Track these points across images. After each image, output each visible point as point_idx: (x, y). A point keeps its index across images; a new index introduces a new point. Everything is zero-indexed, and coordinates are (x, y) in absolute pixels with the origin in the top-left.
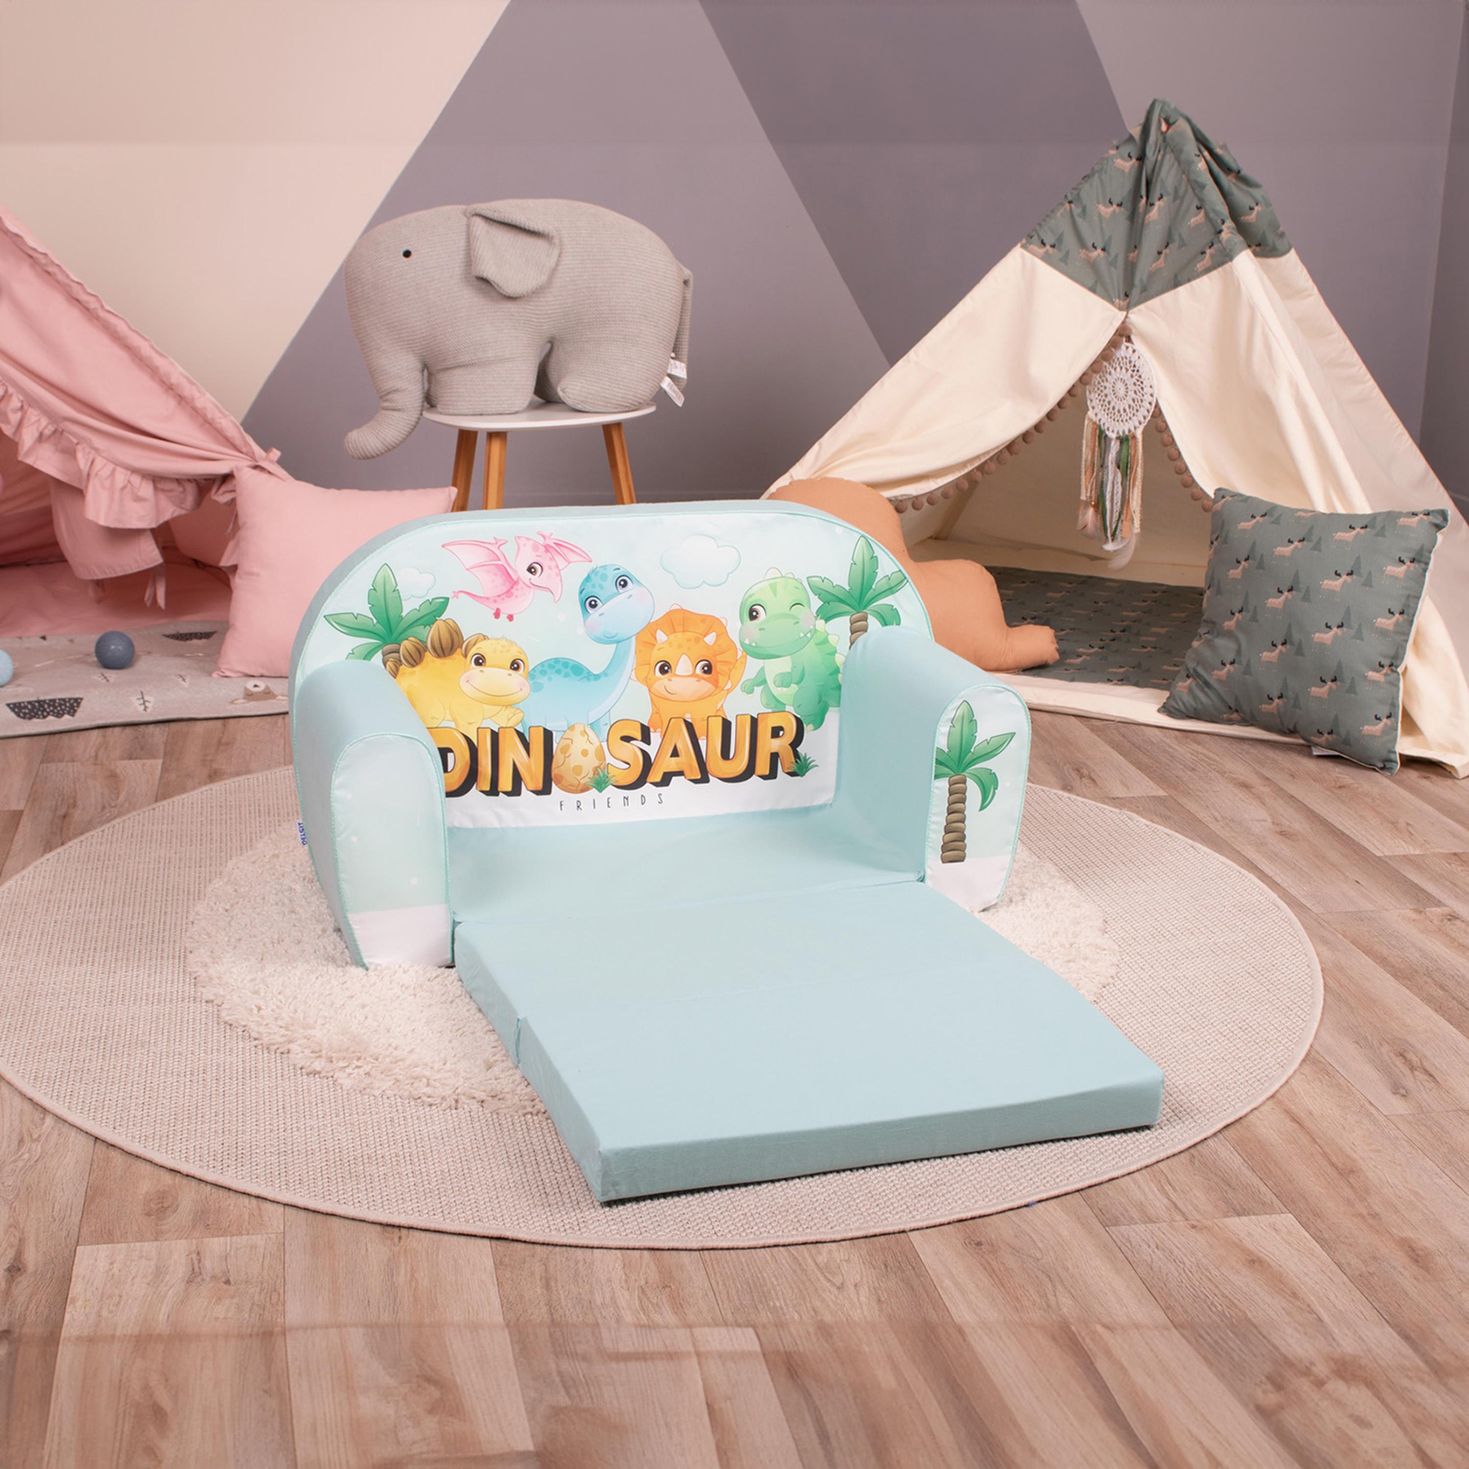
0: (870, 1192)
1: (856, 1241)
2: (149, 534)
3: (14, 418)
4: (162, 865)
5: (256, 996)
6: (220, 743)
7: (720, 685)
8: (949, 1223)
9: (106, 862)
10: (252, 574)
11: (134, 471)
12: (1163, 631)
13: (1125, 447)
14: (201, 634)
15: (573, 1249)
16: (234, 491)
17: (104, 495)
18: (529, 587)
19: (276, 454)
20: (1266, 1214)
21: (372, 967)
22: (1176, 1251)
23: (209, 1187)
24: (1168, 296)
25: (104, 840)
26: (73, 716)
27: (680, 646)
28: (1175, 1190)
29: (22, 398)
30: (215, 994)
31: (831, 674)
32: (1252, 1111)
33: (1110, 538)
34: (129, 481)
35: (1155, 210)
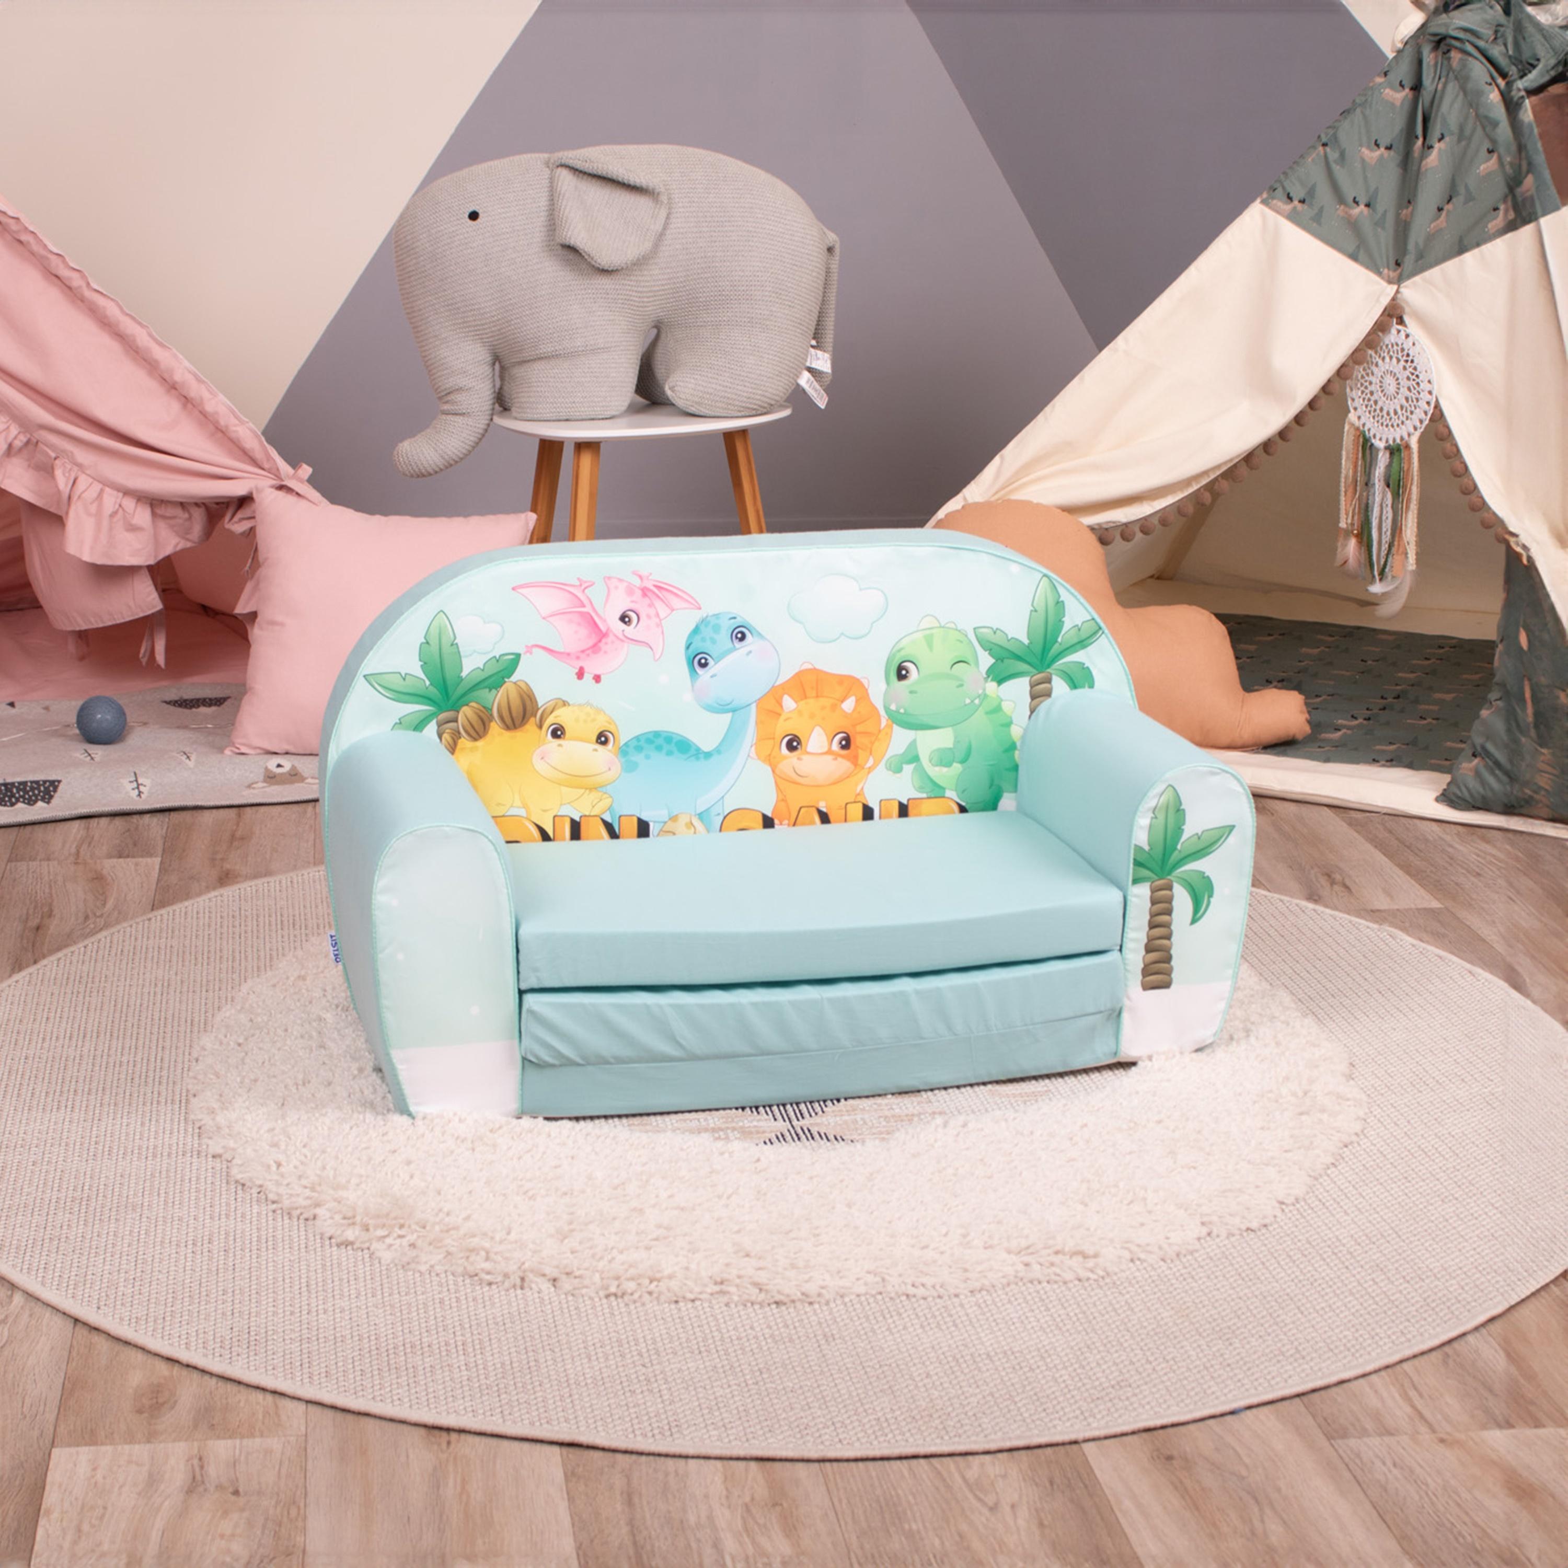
7: (860, 762)
13: (1396, 459)
18: (621, 640)
27: (813, 716)
31: (1006, 751)
33: (1378, 578)
35: (1434, 154)
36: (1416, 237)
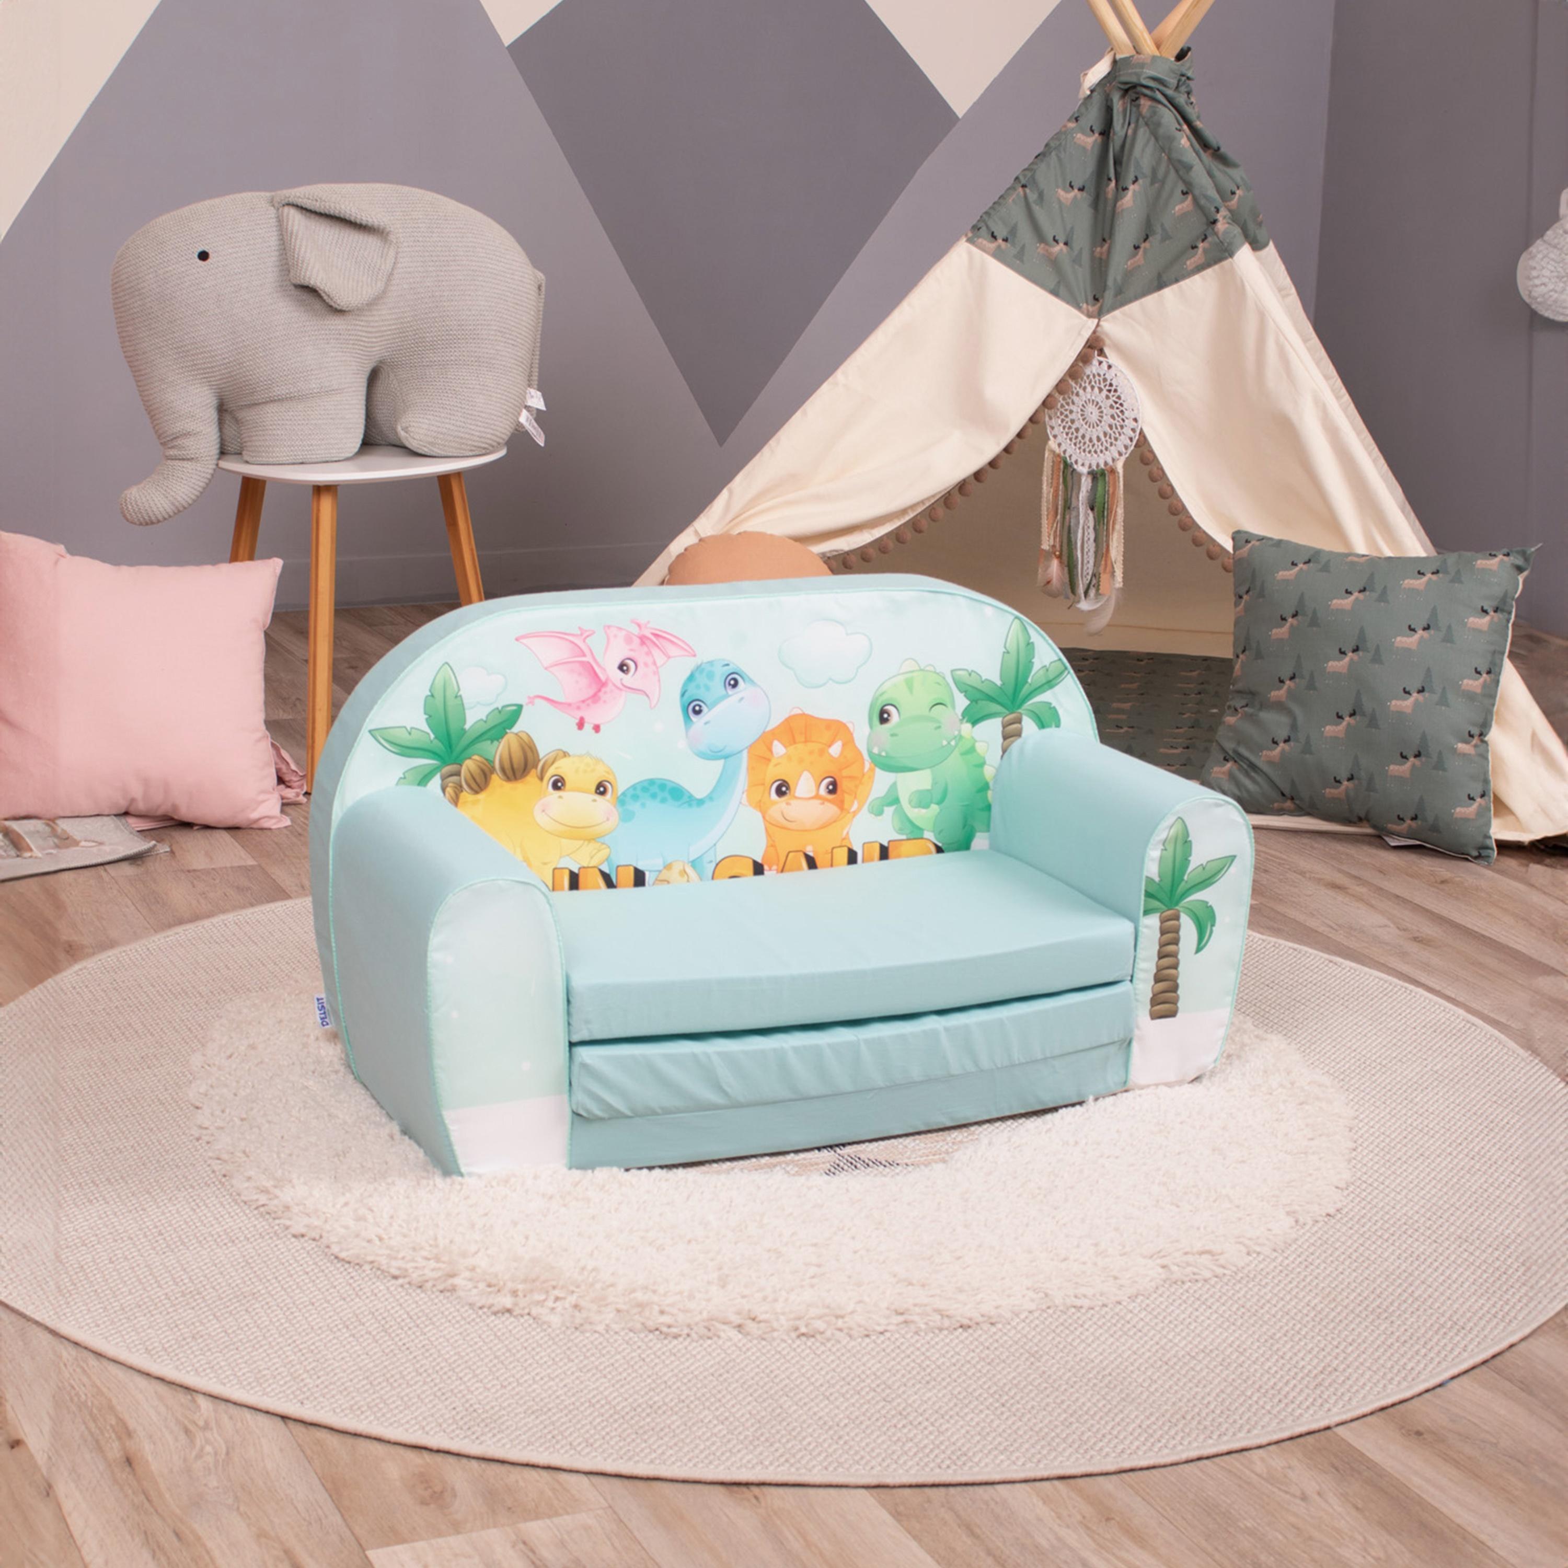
7: (846, 806)
13: (1100, 483)
18: (619, 689)
24: (1150, 300)
27: (801, 760)
31: (979, 791)
33: (1082, 596)
35: (1129, 195)
36: (1114, 274)
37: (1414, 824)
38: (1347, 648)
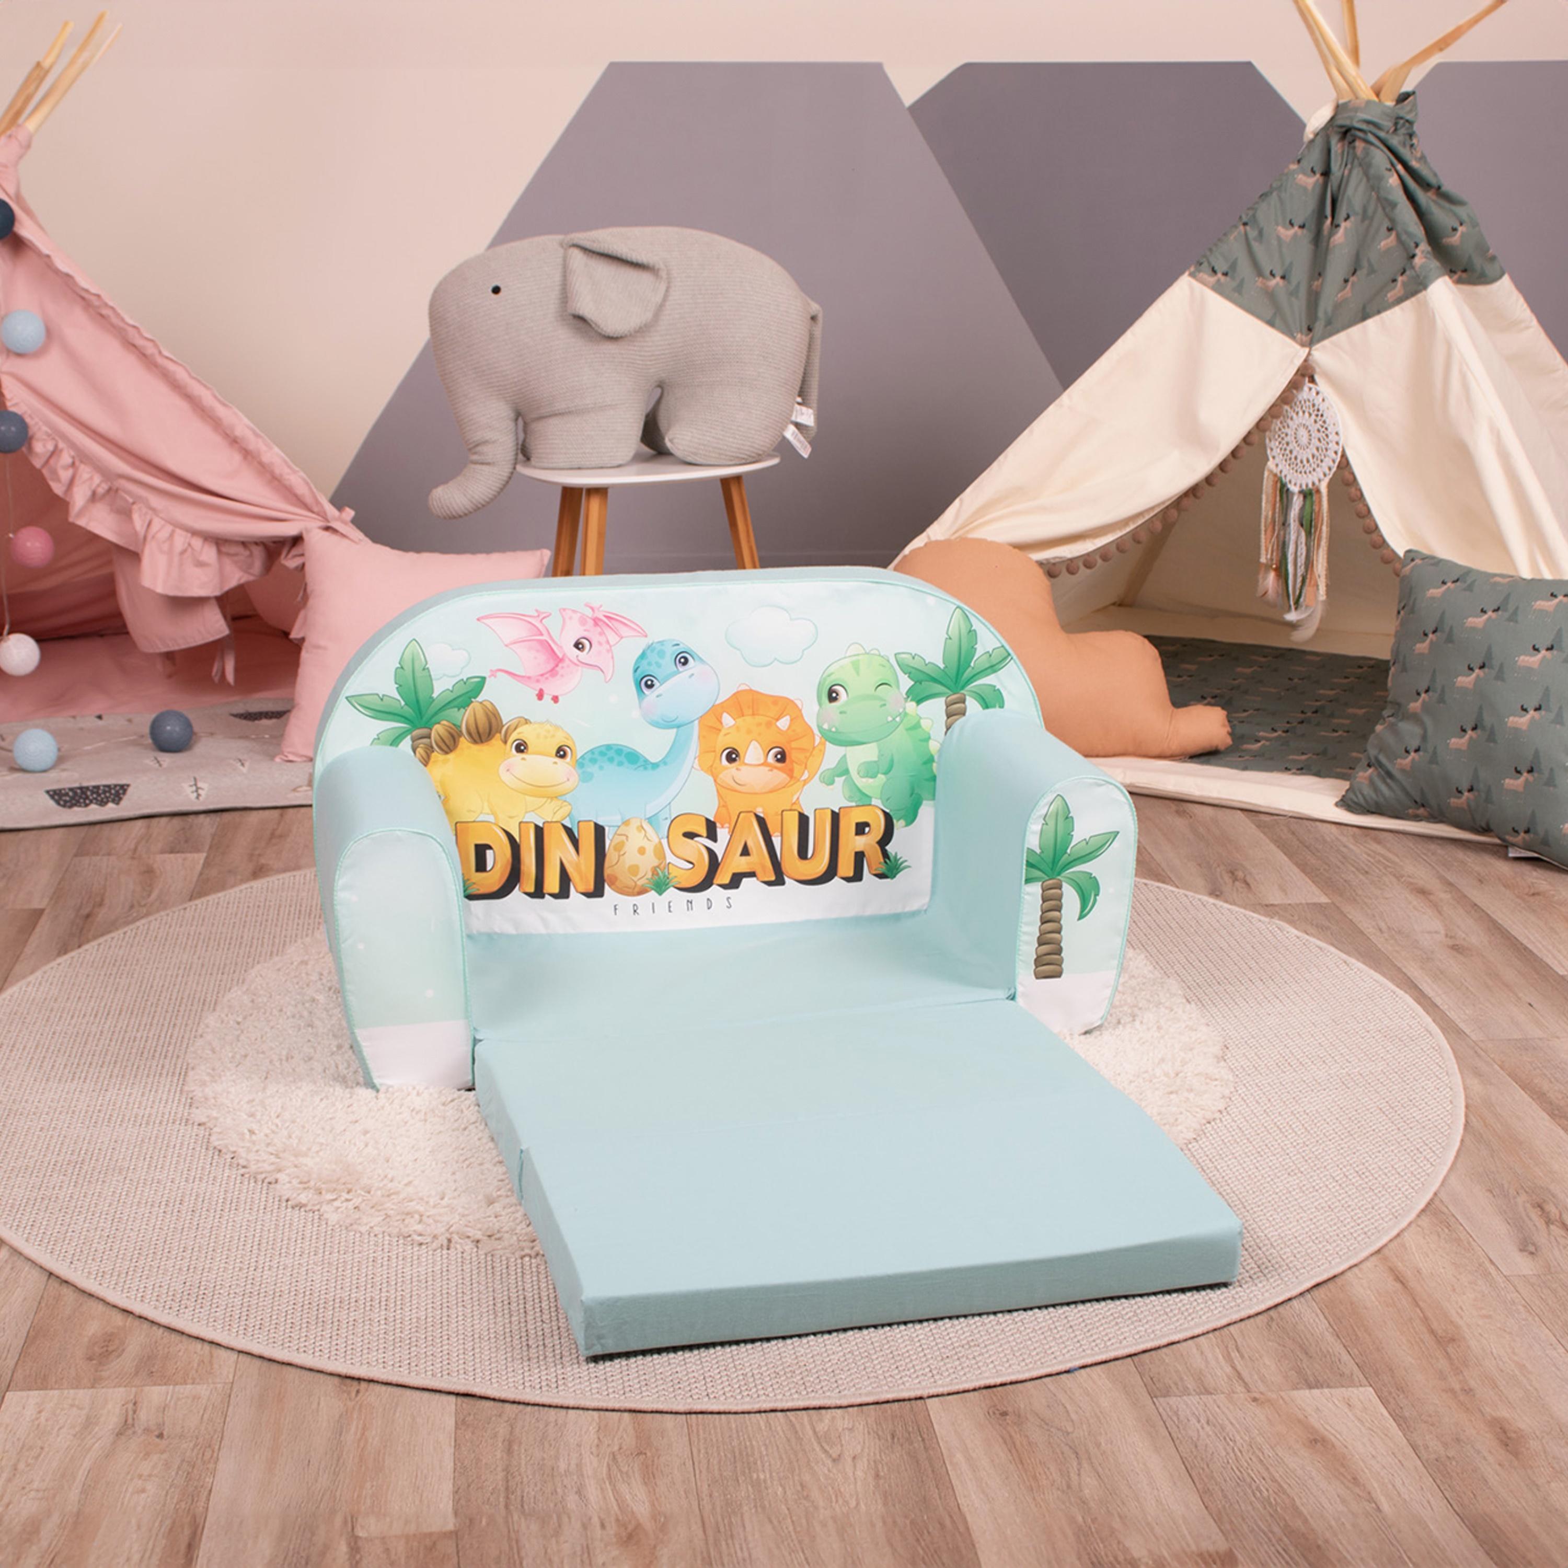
0: (891, 1352)
1: (865, 1408)
2: (214, 602)
3: (65, 475)
4: (181, 972)
5: (251, 1119)
6: (273, 835)
7: (795, 775)
8: (974, 1390)
9: (122, 968)
10: (318, 647)
11: (195, 533)
12: (1361, 712)
13: (1308, 502)
14: (273, 713)
15: (546, 1409)
16: (302, 555)
17: (162, 560)
18: (575, 664)
19: (349, 513)
20: (1343, 1386)
21: (382, 1089)
22: (1229, 1427)
23: (161, 1330)
24: (1355, 331)
25: (124, 944)
26: (118, 804)
27: (749, 732)
28: (1242, 1357)
29: (72, 453)
30: (208, 1117)
31: (925, 763)
32: (1350, 1268)
33: (1293, 607)
34: (189, 545)
35: (1341, 231)
36: (1325, 306)
37: (1527, 836)
38: (1475, 665)
